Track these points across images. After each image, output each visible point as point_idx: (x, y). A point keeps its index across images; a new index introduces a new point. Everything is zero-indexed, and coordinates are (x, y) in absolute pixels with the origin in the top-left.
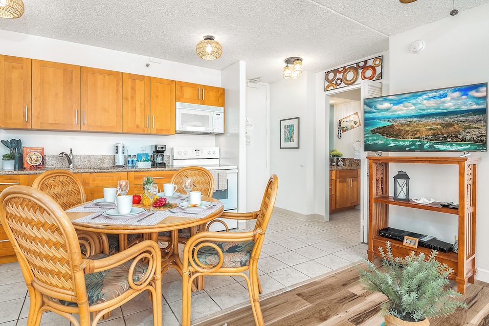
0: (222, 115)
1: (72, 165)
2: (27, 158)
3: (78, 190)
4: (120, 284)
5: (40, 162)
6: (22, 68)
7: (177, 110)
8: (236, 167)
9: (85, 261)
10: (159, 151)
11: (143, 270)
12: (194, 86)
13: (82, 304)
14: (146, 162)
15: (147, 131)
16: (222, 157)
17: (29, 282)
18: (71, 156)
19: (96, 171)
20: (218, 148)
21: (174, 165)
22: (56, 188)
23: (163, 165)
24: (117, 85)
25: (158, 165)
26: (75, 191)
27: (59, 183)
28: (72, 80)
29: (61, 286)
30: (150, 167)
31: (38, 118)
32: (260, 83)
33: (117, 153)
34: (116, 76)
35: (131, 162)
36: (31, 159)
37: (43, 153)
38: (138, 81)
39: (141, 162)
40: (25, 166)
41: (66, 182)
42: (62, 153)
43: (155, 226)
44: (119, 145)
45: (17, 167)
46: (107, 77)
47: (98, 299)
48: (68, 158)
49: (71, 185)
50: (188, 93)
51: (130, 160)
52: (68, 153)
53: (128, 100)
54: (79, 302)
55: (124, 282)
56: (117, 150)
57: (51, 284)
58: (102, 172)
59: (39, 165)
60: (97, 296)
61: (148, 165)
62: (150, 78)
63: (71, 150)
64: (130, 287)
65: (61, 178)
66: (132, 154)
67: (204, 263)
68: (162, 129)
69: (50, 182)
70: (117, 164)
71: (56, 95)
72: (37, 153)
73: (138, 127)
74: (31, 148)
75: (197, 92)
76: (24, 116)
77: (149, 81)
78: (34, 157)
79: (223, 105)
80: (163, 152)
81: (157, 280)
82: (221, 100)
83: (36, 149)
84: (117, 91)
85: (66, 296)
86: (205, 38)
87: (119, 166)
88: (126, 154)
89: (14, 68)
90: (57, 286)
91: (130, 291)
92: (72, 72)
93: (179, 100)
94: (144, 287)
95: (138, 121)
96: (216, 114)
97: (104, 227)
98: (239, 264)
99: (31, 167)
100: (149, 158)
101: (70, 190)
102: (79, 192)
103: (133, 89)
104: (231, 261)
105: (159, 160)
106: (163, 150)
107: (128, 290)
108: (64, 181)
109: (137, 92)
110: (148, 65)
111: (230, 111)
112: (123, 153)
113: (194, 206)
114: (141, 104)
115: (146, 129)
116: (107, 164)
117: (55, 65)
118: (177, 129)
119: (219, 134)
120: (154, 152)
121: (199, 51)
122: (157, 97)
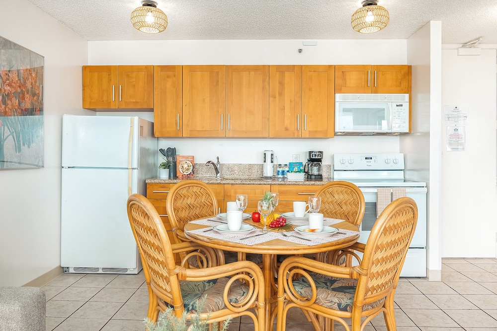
0: (406, 106)
1: (219, 175)
2: (180, 166)
3: (211, 202)
4: (215, 300)
5: (191, 171)
6: (175, 76)
7: (337, 104)
8: (424, 184)
9: (178, 267)
10: (315, 160)
11: (244, 293)
12: (362, 69)
13: (177, 307)
14: (298, 174)
15: (298, 135)
16: (408, 167)
17: (148, 281)
18: (219, 165)
19: (237, 182)
20: (403, 154)
21: (335, 178)
22: (190, 198)
23: (319, 177)
24: (264, 81)
25: (313, 177)
26: (208, 203)
27: (193, 194)
28: (217, 82)
29: (164, 288)
30: (303, 181)
31: (188, 126)
32: (482, 46)
33: (265, 162)
34: (262, 70)
35: (281, 172)
36: (183, 168)
37: (194, 161)
38: (287, 74)
39: (293, 173)
40: (177, 175)
41: (199, 193)
42: (209, 162)
43: (253, 247)
44: (267, 153)
45: (172, 175)
46: (252, 73)
47: (193, 309)
48: (216, 167)
49: (204, 197)
50: (353, 79)
51: (280, 170)
52: (215, 162)
53: (275, 98)
54: (174, 306)
55: (220, 300)
56: (265, 158)
57: (159, 286)
58: (244, 184)
59: (189, 174)
60: (193, 305)
61: (301, 177)
62: (301, 66)
63: (218, 159)
64: (226, 307)
65: (195, 189)
66: (283, 163)
67: (300, 293)
68: (316, 132)
69: (183, 192)
70: (265, 175)
71: (204, 100)
72: (188, 162)
73: (287, 129)
74: (183, 157)
75: (366, 76)
76: (176, 124)
77: (300, 71)
78: (185, 166)
79: (408, 90)
80: (320, 160)
81: (259, 308)
82: (404, 84)
83: (187, 157)
84: (264, 88)
85: (168, 298)
86: (363, 4)
87: (267, 178)
88: (275, 162)
89: (168, 77)
90: (162, 288)
91: (226, 311)
92: (218, 73)
93: (340, 91)
94: (242, 311)
95: (287, 122)
96: (394, 104)
97: (208, 240)
98: (336, 306)
99: (183, 175)
100: (302, 168)
101: (203, 201)
102: (212, 204)
103: (282, 84)
104: (327, 299)
105: (315, 171)
106: (319, 157)
107: (223, 309)
108: (198, 192)
109: (286, 86)
110: (300, 51)
111: (419, 97)
112: (272, 162)
113: (313, 231)
114: (291, 102)
115: (296, 132)
116: (255, 174)
117: (202, 68)
118: (337, 130)
119: (402, 134)
120: (309, 161)
121: (355, 23)
122: (310, 90)
